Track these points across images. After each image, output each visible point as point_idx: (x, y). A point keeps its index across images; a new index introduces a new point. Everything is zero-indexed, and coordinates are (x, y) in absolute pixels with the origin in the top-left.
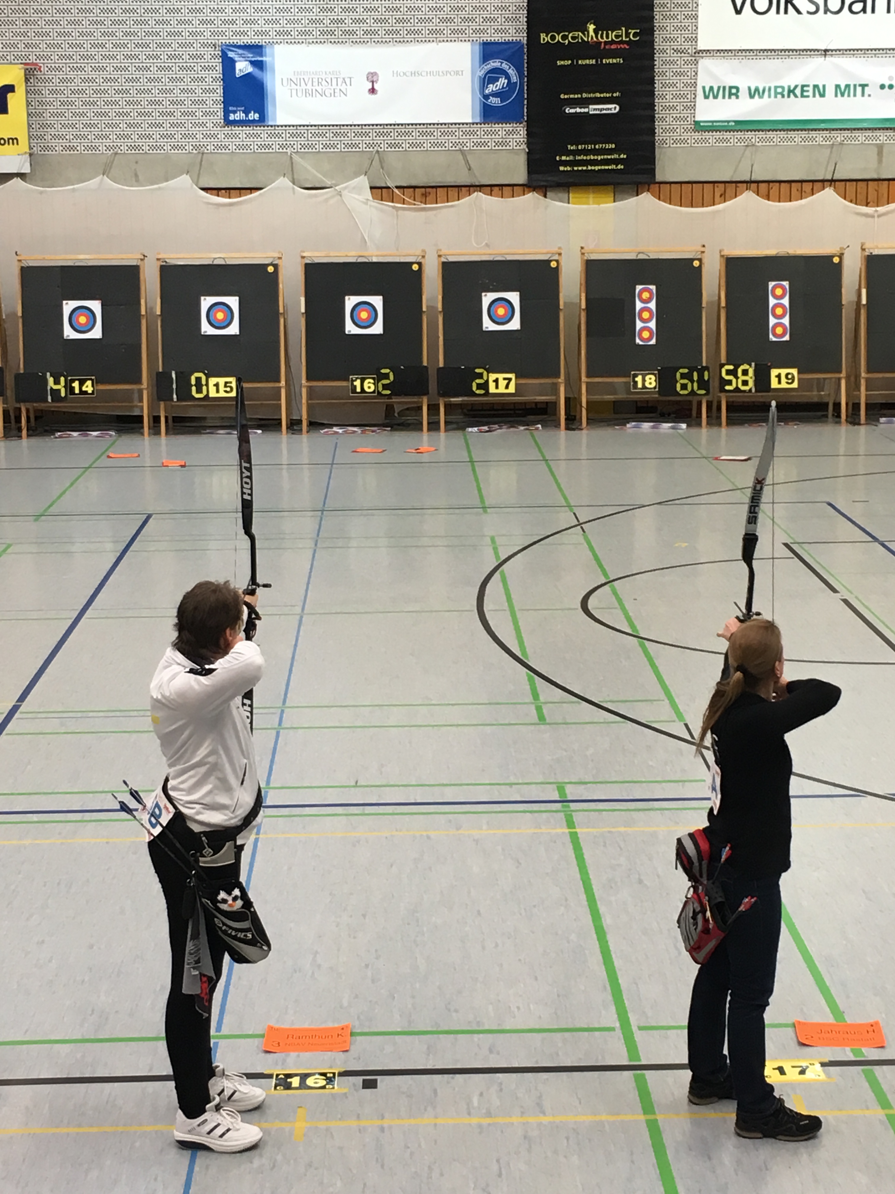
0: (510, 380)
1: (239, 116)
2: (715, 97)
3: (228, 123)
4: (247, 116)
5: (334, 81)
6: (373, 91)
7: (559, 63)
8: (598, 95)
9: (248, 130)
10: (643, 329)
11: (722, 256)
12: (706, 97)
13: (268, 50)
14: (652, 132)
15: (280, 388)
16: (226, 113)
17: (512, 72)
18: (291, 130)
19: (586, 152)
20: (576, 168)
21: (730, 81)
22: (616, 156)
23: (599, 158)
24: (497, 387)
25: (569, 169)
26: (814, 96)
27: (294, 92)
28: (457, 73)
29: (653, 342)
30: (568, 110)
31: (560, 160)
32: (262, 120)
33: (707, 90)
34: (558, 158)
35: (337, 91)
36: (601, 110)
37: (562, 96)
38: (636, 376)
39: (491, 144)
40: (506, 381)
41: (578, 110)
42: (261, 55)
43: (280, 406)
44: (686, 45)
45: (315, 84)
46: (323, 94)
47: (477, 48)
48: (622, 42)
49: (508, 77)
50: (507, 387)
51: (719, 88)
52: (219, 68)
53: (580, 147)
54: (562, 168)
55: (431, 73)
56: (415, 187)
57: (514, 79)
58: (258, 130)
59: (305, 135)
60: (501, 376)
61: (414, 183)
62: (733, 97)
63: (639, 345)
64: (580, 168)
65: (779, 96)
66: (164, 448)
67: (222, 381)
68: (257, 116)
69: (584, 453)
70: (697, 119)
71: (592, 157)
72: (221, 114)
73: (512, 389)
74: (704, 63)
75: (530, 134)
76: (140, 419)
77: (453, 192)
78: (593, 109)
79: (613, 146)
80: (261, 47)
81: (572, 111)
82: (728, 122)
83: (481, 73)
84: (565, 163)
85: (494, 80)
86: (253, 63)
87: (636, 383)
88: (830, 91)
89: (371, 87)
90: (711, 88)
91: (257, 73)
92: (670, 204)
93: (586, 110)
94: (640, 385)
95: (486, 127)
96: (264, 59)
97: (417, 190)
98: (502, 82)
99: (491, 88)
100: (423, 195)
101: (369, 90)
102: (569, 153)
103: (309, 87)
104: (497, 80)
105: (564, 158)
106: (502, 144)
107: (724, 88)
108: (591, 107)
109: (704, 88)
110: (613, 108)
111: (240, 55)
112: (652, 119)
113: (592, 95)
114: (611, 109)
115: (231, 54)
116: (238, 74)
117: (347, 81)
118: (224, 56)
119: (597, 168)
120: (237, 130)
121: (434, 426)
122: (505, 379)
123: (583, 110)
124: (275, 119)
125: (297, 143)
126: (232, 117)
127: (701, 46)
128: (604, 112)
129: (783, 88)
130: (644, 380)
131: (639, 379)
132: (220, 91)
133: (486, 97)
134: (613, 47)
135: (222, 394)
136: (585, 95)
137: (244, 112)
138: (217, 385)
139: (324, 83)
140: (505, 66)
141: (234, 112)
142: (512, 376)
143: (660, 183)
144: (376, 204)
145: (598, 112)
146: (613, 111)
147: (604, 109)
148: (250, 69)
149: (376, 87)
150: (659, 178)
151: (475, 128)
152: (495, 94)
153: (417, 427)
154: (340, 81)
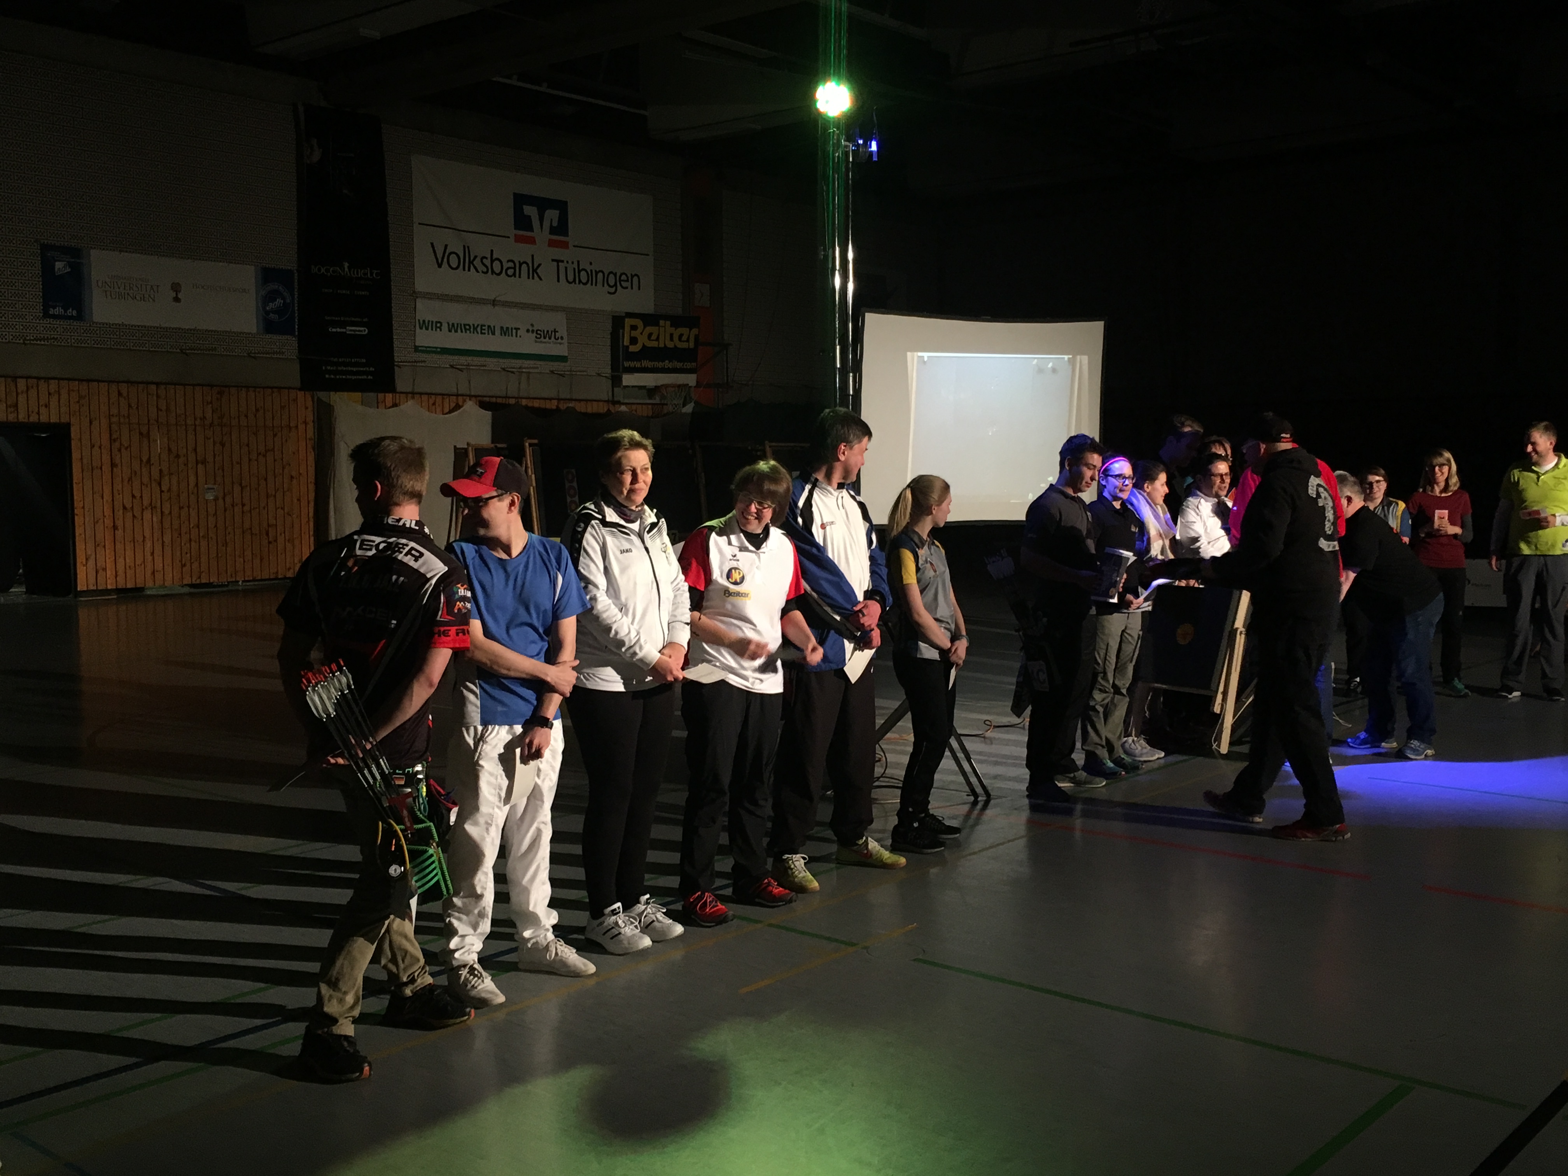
1: (59, 311)
2: (427, 329)
3: (46, 315)
4: (65, 312)
5: (144, 287)
6: (177, 300)
7: (324, 290)
8: (352, 319)
9: (65, 324)
12: (421, 328)
13: (85, 254)
16: (46, 307)
17: (286, 294)
18: (105, 328)
19: (344, 364)
20: (338, 377)
21: (435, 317)
22: (367, 369)
23: (355, 369)
26: (488, 334)
27: (108, 294)
28: (244, 291)
30: (331, 330)
31: (326, 370)
32: (80, 317)
33: (421, 322)
34: (324, 368)
35: (146, 297)
37: (327, 318)
41: (338, 330)
42: (79, 257)
44: (407, 287)
45: (128, 288)
46: (134, 298)
47: (259, 272)
48: (368, 279)
49: (284, 298)
51: (429, 321)
52: (38, 265)
53: (340, 360)
54: (327, 376)
57: (288, 300)
59: (118, 333)
64: (341, 377)
65: (468, 332)
68: (74, 313)
70: (417, 344)
71: (350, 369)
72: (40, 307)
75: (301, 346)
78: (350, 330)
79: (364, 361)
80: (78, 250)
81: (334, 330)
82: (436, 348)
84: (330, 372)
85: (273, 300)
86: (71, 264)
88: (498, 332)
89: (174, 295)
90: (424, 322)
91: (75, 273)
93: (344, 330)
95: (266, 337)
96: (81, 261)
97: (214, 388)
98: (279, 302)
99: (271, 306)
100: (218, 393)
101: (174, 298)
102: (332, 364)
103: (122, 290)
104: (275, 299)
105: (329, 368)
107: (432, 322)
108: (348, 328)
109: (419, 320)
110: (364, 331)
111: (59, 256)
113: (347, 319)
114: (361, 331)
115: (49, 254)
116: (57, 273)
117: (155, 288)
118: (43, 254)
119: (354, 377)
120: (55, 323)
123: (341, 330)
125: (110, 340)
126: (51, 311)
127: (416, 288)
128: (357, 333)
129: (469, 325)
132: (40, 286)
133: (267, 313)
134: (362, 282)
136: (342, 318)
137: (63, 308)
139: (135, 288)
140: (281, 289)
141: (54, 308)
145: (353, 333)
146: (364, 333)
147: (356, 331)
148: (68, 270)
149: (179, 296)
151: (257, 337)
152: (274, 311)
154: (149, 287)
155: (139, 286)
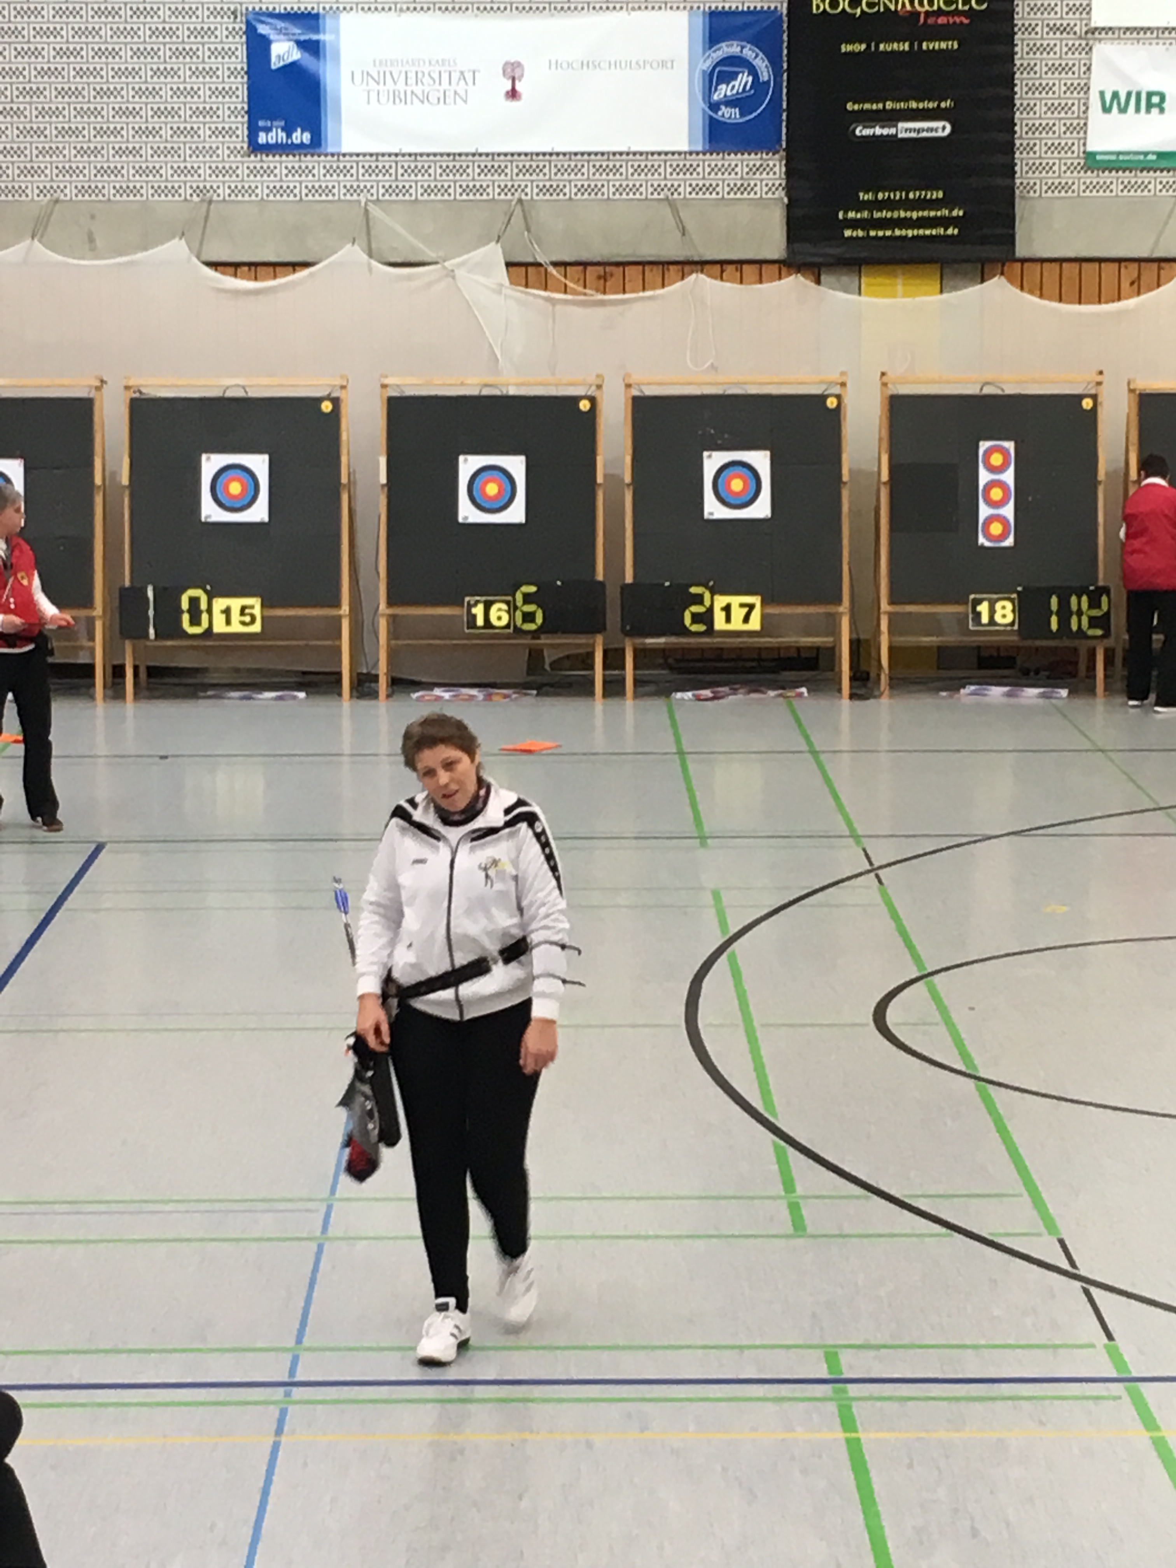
0: (751, 607)
1: (276, 136)
2: (1123, 110)
3: (255, 148)
4: (289, 136)
5: (445, 77)
6: (513, 94)
7: (845, 48)
8: (913, 105)
9: (290, 161)
10: (990, 520)
11: (1132, 391)
12: (1106, 110)
13: (329, 23)
14: (1010, 171)
15: (339, 619)
16: (253, 131)
17: (761, 64)
18: (368, 162)
19: (889, 205)
20: (872, 233)
21: (1148, 83)
22: (946, 212)
23: (915, 215)
24: (728, 619)
25: (860, 233)
27: (373, 96)
28: (663, 64)
29: (1009, 542)
30: (861, 131)
31: (845, 219)
32: (316, 144)
33: (1108, 98)
34: (841, 215)
35: (450, 95)
36: (919, 131)
37: (850, 106)
38: (978, 602)
39: (723, 190)
40: (745, 610)
41: (878, 131)
42: (316, 29)
43: (338, 651)
44: (1071, 19)
45: (412, 80)
46: (425, 99)
47: (700, 22)
48: (957, 12)
49: (753, 71)
50: (746, 619)
51: (1129, 94)
52: (242, 53)
53: (880, 196)
54: (848, 233)
55: (617, 64)
56: (584, 264)
57: (765, 74)
58: (309, 161)
59: (392, 171)
60: (735, 601)
61: (585, 256)
62: (1155, 111)
63: (983, 547)
64: (880, 233)
66: (130, 723)
67: (236, 604)
68: (306, 137)
69: (884, 739)
70: (1090, 148)
71: (903, 214)
72: (243, 132)
73: (755, 624)
74: (1103, 51)
75: (790, 173)
76: (88, 670)
77: (652, 274)
78: (906, 129)
79: (941, 195)
80: (317, 16)
81: (867, 132)
82: (1146, 154)
83: (707, 65)
84: (855, 224)
85: (727, 78)
86: (302, 45)
87: (978, 615)
89: (509, 87)
90: (1115, 95)
91: (308, 61)
92: (1041, 296)
93: (893, 131)
94: (985, 619)
95: (715, 159)
96: (321, 37)
97: (589, 268)
98: (744, 80)
99: (723, 91)
100: (599, 277)
101: (508, 93)
102: (860, 206)
103: (401, 86)
104: (733, 76)
105: (851, 215)
106: (742, 189)
107: (1138, 95)
108: (901, 125)
109: (1102, 94)
110: (941, 129)
111: (280, 31)
112: (1009, 148)
113: (902, 105)
114: (936, 130)
115: (262, 29)
116: (275, 64)
117: (469, 77)
118: (251, 31)
119: (910, 233)
120: (270, 160)
121: (614, 688)
122: (742, 605)
123: (885, 132)
124: (339, 144)
125: (378, 185)
126: (262, 138)
127: (1098, 19)
128: (924, 134)
130: (992, 612)
131: (984, 608)
132: (243, 93)
133: (714, 107)
134: (942, 20)
135: (236, 627)
136: (889, 105)
137: (283, 129)
138: (227, 612)
139: (426, 79)
140: (749, 52)
141: (268, 130)
142: (756, 600)
143: (1023, 261)
144: (519, 292)
145: (913, 135)
146: (940, 134)
147: (923, 130)
148: (296, 55)
149: (519, 87)
150: (1021, 250)
151: (693, 160)
152: (730, 102)
153: (585, 689)
154: (455, 76)
155: (436, 76)
